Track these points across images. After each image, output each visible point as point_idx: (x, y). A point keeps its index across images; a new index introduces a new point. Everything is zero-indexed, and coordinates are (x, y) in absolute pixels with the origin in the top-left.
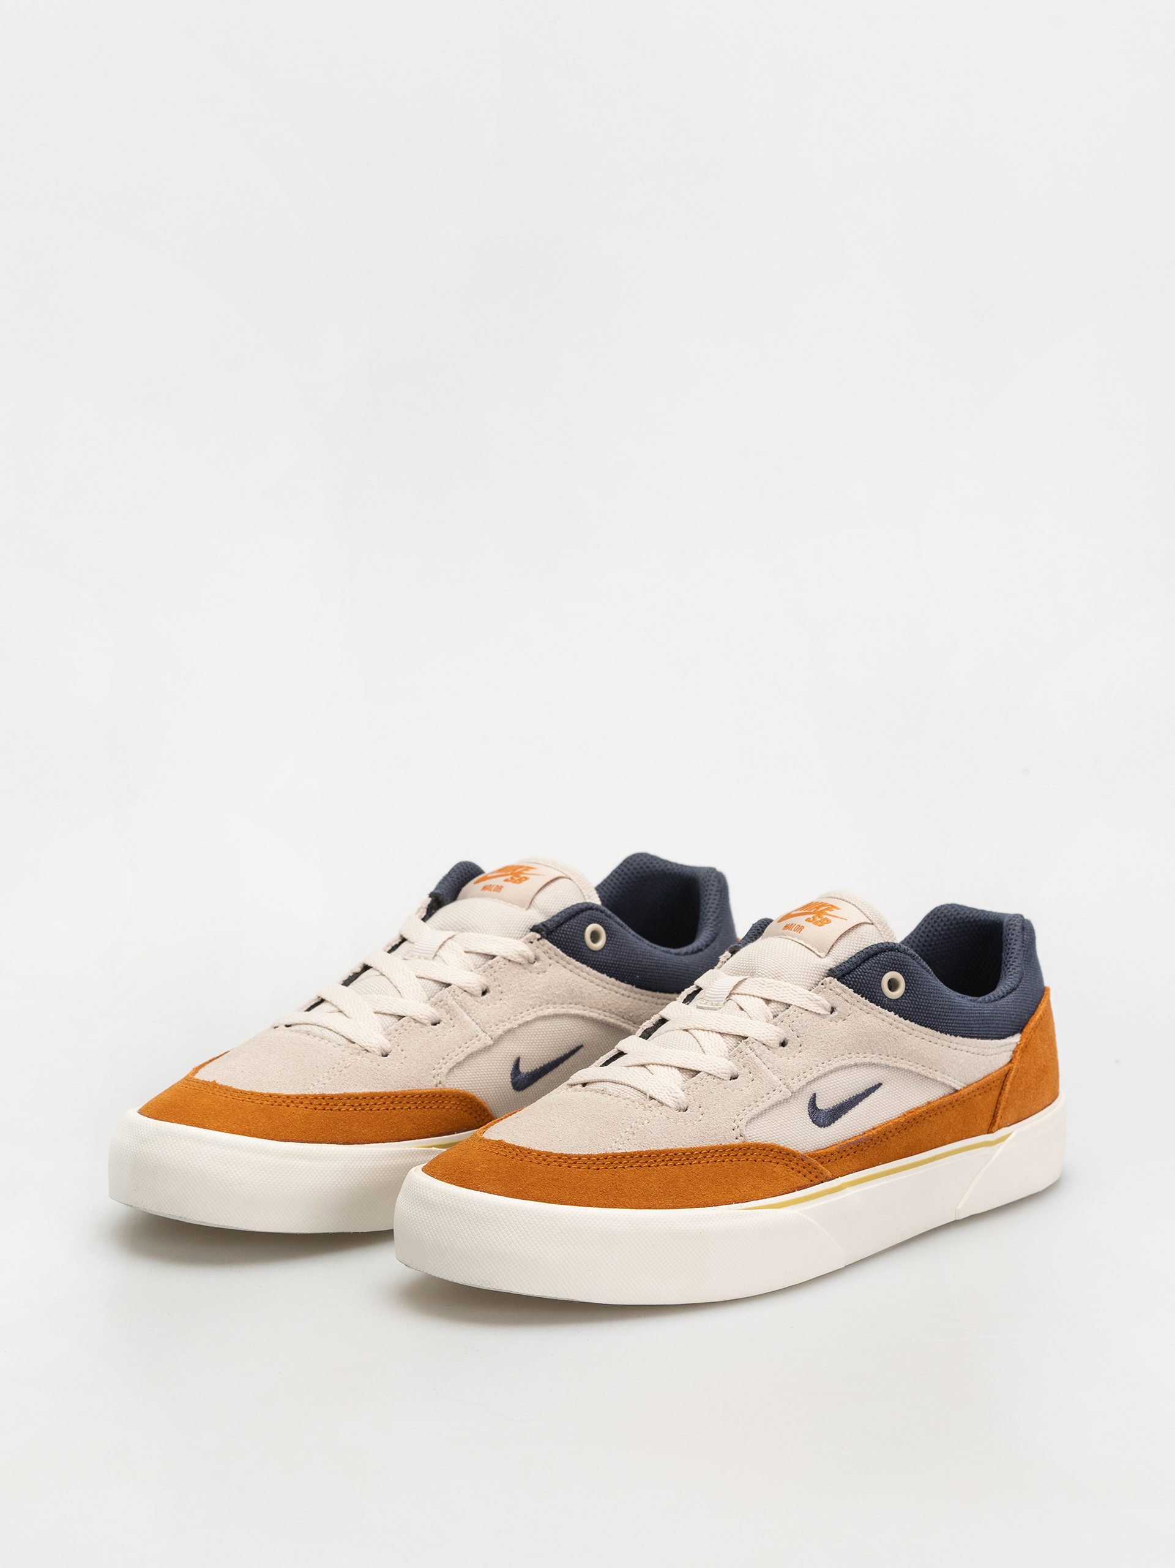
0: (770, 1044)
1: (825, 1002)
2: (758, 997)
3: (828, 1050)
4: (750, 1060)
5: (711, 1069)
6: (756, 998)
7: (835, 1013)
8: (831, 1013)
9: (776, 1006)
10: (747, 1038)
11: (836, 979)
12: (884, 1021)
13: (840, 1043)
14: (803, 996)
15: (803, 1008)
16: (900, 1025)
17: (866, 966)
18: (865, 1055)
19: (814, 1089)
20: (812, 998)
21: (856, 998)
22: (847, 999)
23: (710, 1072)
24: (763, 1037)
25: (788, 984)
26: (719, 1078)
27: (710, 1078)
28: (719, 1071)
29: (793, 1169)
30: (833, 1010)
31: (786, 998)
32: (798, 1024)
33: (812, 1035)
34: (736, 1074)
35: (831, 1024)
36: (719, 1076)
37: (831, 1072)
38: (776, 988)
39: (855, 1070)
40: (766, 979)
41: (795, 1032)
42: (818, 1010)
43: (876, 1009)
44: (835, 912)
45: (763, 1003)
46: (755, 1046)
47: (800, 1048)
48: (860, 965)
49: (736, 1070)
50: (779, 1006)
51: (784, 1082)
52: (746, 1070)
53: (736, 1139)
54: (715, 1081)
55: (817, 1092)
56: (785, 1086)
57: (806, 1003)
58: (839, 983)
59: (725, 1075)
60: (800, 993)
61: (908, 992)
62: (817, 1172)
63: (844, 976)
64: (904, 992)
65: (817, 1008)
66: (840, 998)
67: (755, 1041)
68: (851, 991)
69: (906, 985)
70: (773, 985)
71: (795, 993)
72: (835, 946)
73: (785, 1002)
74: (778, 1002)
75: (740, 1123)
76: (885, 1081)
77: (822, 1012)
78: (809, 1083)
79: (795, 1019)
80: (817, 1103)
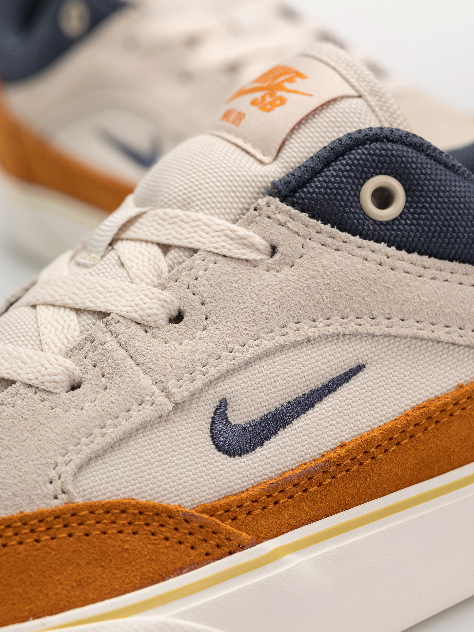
0: (148, 322)
1: (258, 240)
2: (152, 243)
3: (254, 321)
4: (106, 353)
5: (31, 376)
6: (150, 245)
7: (277, 257)
8: (272, 256)
9: (176, 255)
10: (109, 314)
11: (277, 199)
12: (366, 260)
13: (279, 307)
14: (219, 234)
15: (218, 254)
16: (398, 264)
17: (330, 171)
18: (327, 322)
19: (223, 393)
20: (232, 235)
21: (313, 227)
22: (296, 230)
23: (29, 382)
24: (136, 311)
25: (201, 215)
26: (44, 390)
27: (29, 393)
28: (43, 379)
29: (167, 539)
30: (274, 250)
31: (192, 240)
32: (204, 281)
33: (229, 298)
34: (77, 380)
35: (268, 275)
36: (43, 387)
37: (259, 358)
38: (181, 223)
39: (306, 350)
40: (169, 211)
41: (196, 297)
42: (244, 254)
43: (351, 242)
44: (298, 85)
45: (157, 251)
46: (120, 328)
47: (205, 322)
48: (322, 170)
49: (77, 373)
50: (181, 254)
51: (162, 386)
52: (97, 371)
53: (56, 498)
54: (37, 396)
55: (228, 396)
56: (163, 394)
57: (223, 244)
58: (284, 207)
59: (55, 385)
60: (216, 227)
61: (411, 207)
62: (219, 538)
63: (294, 191)
64: (405, 207)
65: (242, 251)
66: (284, 230)
67: (122, 320)
68: (305, 216)
69: (407, 196)
70: (176, 220)
71: (208, 229)
72: (287, 143)
73: (190, 246)
74: (179, 247)
75: (64, 469)
76: (369, 361)
77: (252, 256)
78: (210, 384)
79: (201, 273)
80: (229, 415)
